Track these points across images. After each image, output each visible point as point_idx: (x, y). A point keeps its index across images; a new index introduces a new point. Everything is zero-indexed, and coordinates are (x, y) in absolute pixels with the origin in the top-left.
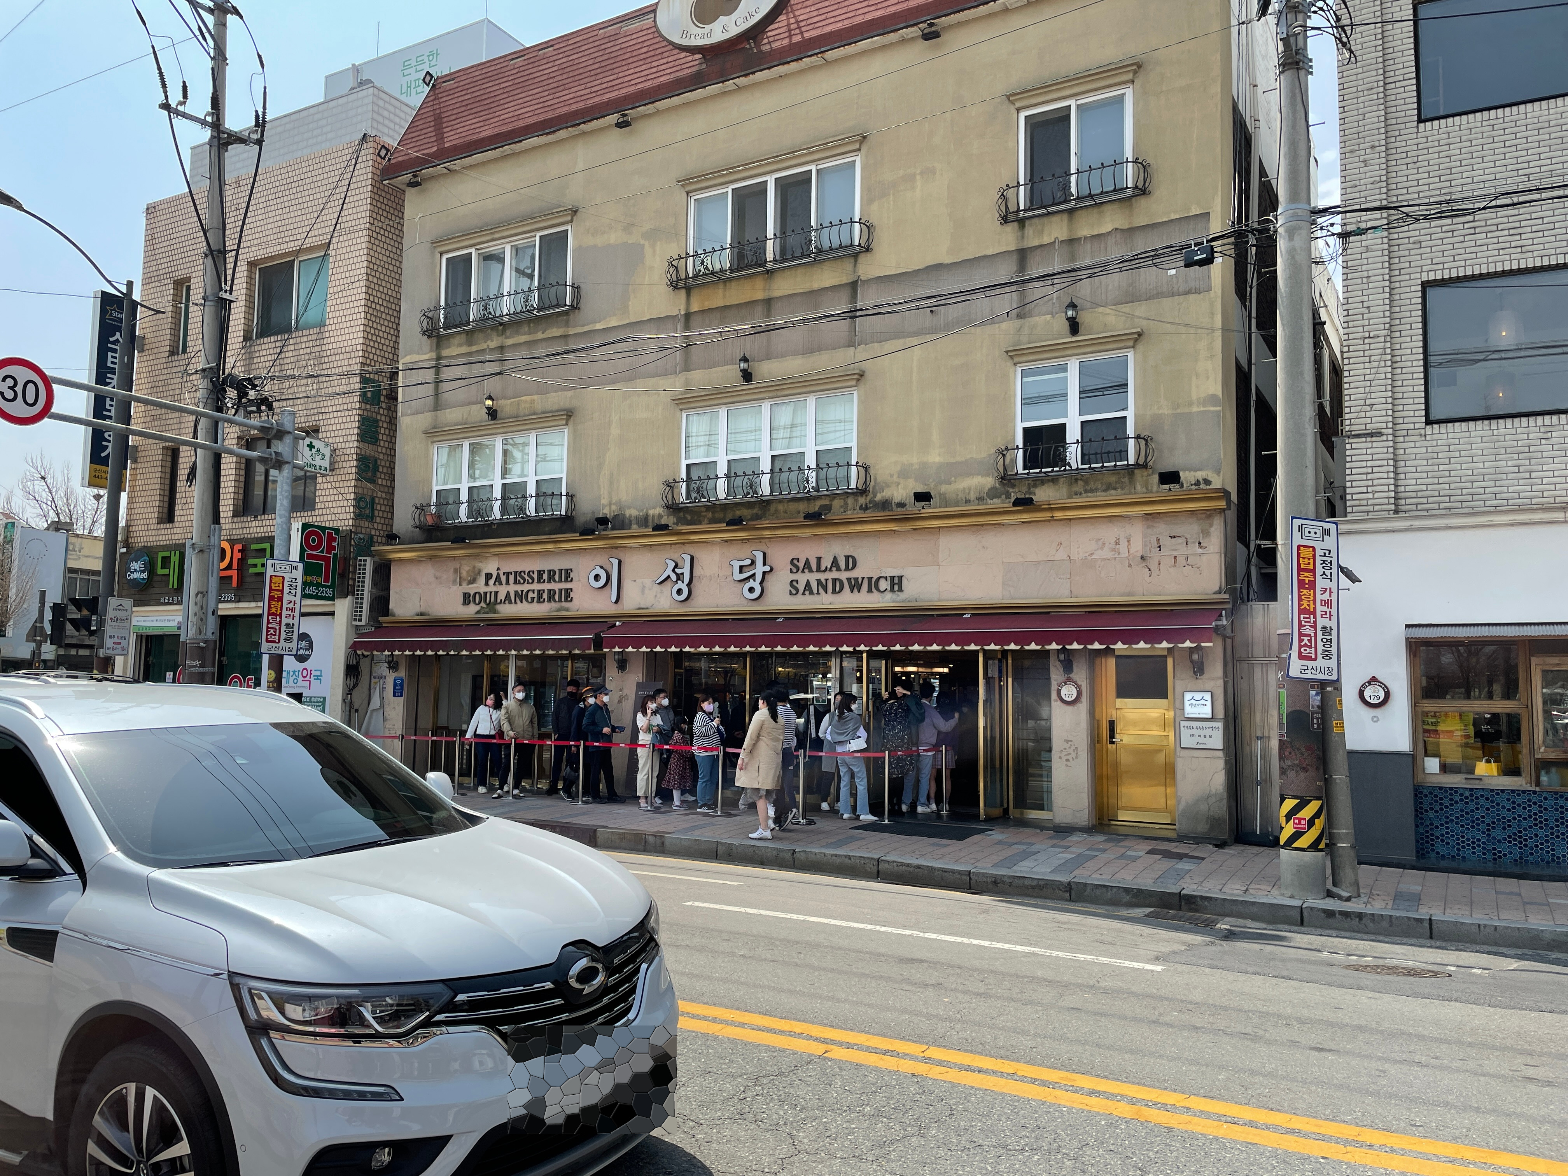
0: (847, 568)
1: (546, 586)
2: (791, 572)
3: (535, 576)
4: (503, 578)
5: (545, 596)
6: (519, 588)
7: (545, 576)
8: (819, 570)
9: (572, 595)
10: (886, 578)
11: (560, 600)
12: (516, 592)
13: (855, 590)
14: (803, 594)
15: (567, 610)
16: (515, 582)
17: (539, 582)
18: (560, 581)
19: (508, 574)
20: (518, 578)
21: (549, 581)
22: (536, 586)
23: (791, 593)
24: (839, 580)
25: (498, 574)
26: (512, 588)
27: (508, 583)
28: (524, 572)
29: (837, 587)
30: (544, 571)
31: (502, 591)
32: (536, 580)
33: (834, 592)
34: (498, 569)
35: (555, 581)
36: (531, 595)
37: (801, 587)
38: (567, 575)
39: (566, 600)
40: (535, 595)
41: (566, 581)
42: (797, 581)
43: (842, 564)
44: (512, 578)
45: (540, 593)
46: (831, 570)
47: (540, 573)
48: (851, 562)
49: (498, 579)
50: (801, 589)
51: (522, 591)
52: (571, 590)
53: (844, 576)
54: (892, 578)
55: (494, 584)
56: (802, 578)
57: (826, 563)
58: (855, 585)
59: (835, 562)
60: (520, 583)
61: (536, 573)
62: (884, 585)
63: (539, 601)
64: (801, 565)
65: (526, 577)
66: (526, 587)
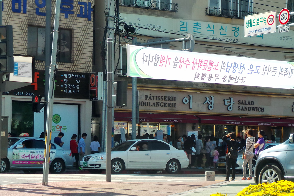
0: (252, 104)
1: (168, 102)
2: (238, 104)
3: (164, 98)
4: (152, 98)
5: (167, 105)
6: (158, 101)
7: (167, 98)
8: (245, 104)
9: (176, 105)
10: (260, 108)
11: (172, 107)
12: (157, 103)
13: (254, 110)
14: (241, 110)
15: (174, 110)
16: (157, 100)
17: (165, 100)
18: (172, 100)
19: (154, 97)
20: (158, 98)
21: (168, 100)
22: (163, 101)
23: (238, 110)
24: (250, 107)
25: (150, 96)
26: (155, 101)
27: (154, 99)
28: (160, 97)
29: (249, 109)
30: (167, 97)
31: (152, 102)
32: (164, 100)
33: (249, 110)
34: (150, 94)
35: (170, 100)
36: (162, 104)
37: (241, 108)
38: (175, 99)
39: (174, 107)
40: (164, 104)
41: (174, 101)
42: (240, 107)
43: (250, 103)
44: (155, 98)
45: (165, 104)
46: (248, 104)
47: (165, 97)
48: (253, 103)
49: (150, 98)
50: (241, 109)
51: (159, 103)
52: (176, 104)
53: (251, 106)
54: (262, 108)
55: (149, 99)
56: (241, 106)
57: (247, 102)
58: (254, 109)
59: (249, 103)
60: (158, 100)
61: (164, 97)
62: (260, 110)
63: (165, 106)
64: (241, 102)
65: (160, 98)
66: (160, 102)
